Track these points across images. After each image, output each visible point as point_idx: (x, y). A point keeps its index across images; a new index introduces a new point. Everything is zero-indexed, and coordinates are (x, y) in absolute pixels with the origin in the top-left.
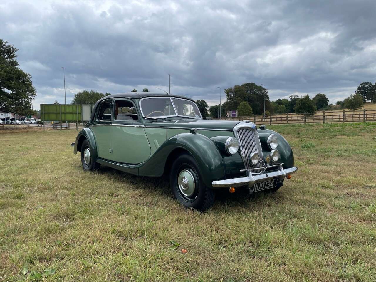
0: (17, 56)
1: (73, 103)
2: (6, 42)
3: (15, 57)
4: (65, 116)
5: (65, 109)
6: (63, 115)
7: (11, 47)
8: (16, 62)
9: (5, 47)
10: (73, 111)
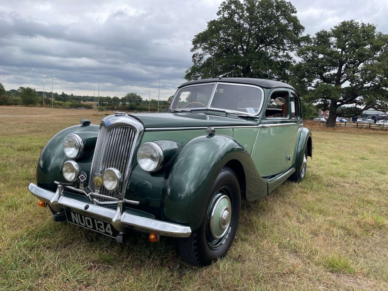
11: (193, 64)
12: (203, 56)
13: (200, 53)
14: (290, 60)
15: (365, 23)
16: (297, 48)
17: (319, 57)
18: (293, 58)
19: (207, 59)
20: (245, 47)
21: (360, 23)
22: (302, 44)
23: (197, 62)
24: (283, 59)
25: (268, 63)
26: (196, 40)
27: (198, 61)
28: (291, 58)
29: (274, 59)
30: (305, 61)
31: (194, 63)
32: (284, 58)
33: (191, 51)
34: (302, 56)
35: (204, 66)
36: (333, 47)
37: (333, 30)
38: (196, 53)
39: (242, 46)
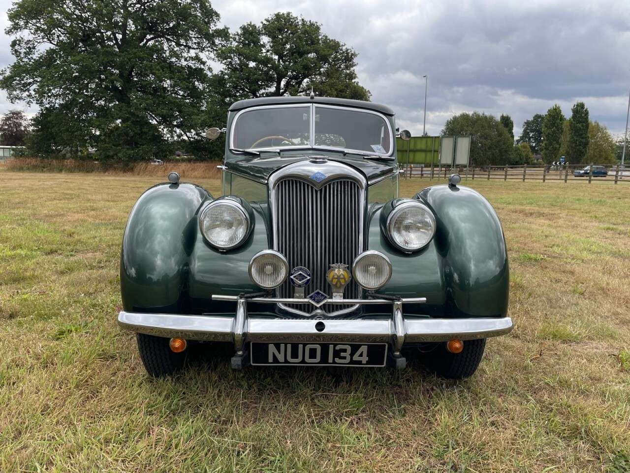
0: (357, 64)
1: (443, 134)
2: (343, 44)
3: (355, 65)
4: (414, 156)
5: (415, 144)
6: (411, 155)
7: (349, 51)
8: (353, 73)
9: (342, 52)
10: (427, 147)
11: (14, 59)
12: (34, 44)
13: (26, 39)
14: (202, 66)
15: (306, 19)
16: (209, 47)
17: (249, 66)
18: (207, 64)
19: (47, 51)
20: (119, 36)
21: (300, 18)
22: (217, 41)
23: (22, 55)
24: (191, 64)
25: (167, 68)
26: (17, 11)
27: (25, 53)
28: (204, 63)
29: (176, 61)
30: (228, 70)
31: (17, 57)
32: (193, 62)
33: (6, 33)
34: (223, 62)
35: (38, 64)
36: (266, 51)
37: (264, 24)
38: (18, 38)
39: (114, 34)
